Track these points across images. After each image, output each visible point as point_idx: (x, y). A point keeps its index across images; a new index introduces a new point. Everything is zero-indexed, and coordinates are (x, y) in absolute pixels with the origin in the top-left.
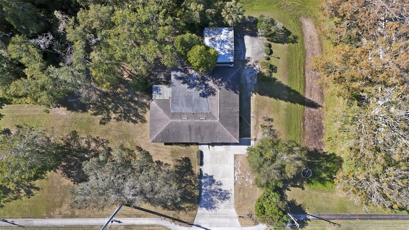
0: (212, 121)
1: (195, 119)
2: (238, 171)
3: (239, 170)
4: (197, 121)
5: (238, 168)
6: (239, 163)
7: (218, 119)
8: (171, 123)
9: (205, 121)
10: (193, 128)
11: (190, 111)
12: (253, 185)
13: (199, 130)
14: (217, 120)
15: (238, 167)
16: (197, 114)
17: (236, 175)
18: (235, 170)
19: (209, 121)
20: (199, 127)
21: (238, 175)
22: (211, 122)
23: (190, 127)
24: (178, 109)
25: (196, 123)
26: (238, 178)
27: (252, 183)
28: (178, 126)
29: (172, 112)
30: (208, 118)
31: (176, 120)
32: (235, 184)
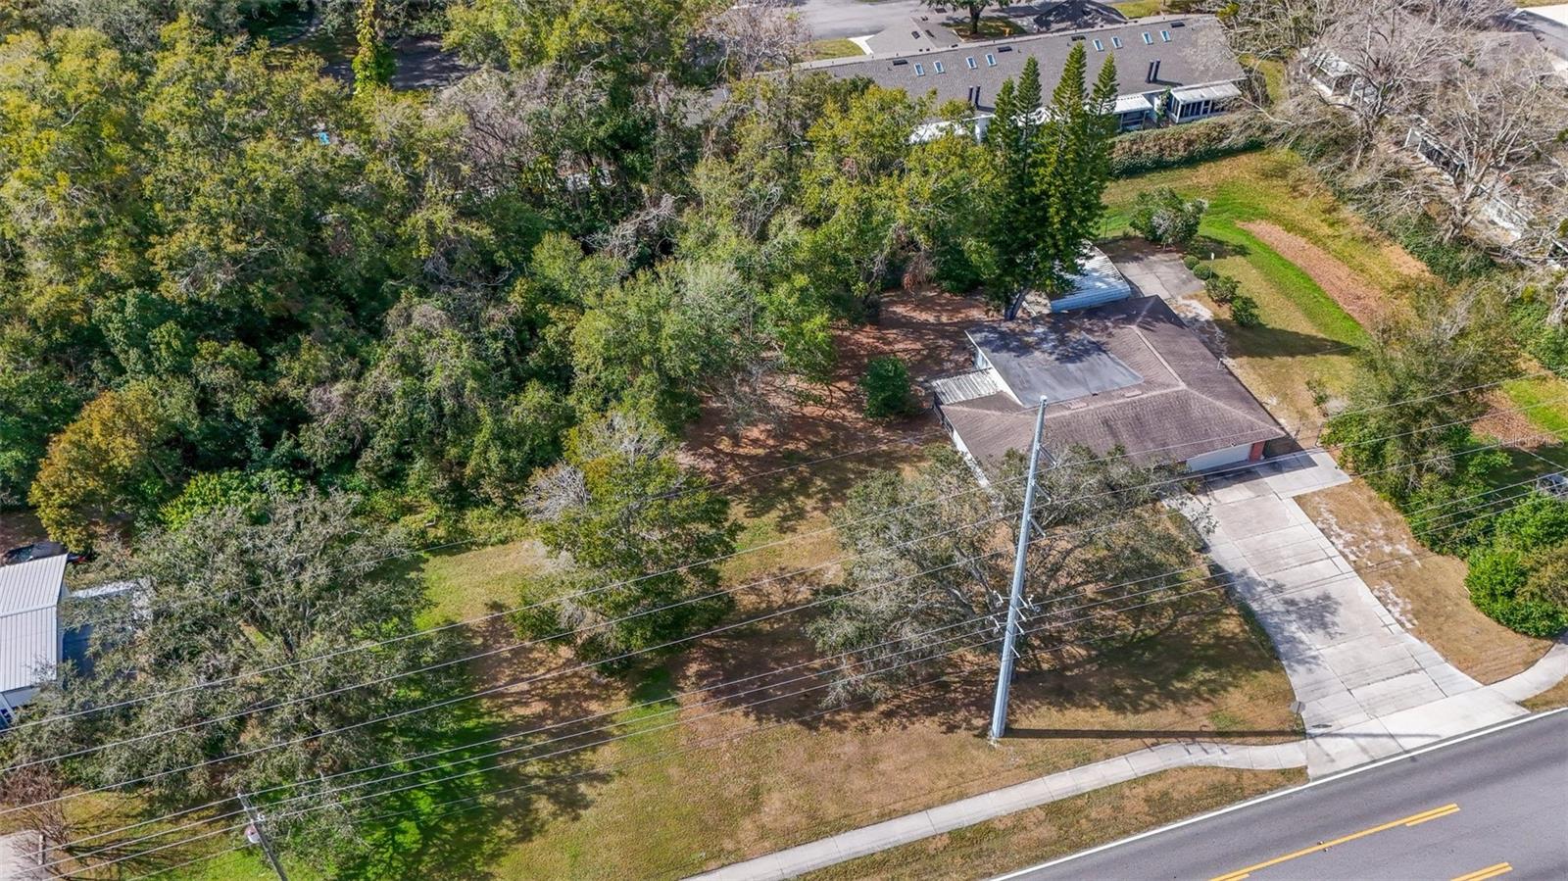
0: (1165, 391)
1: (1111, 400)
2: (1339, 535)
3: (1341, 532)
4: (1121, 401)
5: (1335, 527)
6: (1327, 514)
9: (1145, 396)
10: (1119, 425)
11: (1080, 392)
12: (1419, 556)
13: (1139, 424)
14: (1178, 386)
15: (1330, 524)
16: (1108, 392)
17: (1341, 548)
18: (1328, 535)
19: (1155, 393)
20: (1138, 418)
22: (1166, 396)
23: (1106, 421)
25: (1120, 407)
26: (1354, 553)
27: (1410, 552)
28: (1067, 429)
29: (1027, 407)
30: (1150, 390)
32: (1357, 570)
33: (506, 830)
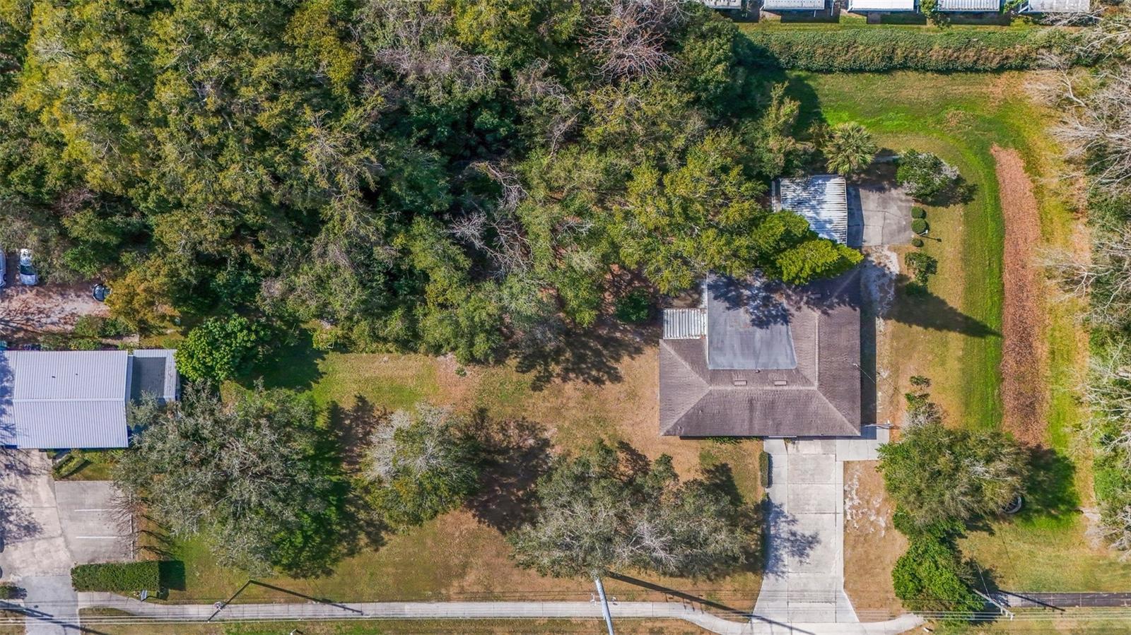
0: (801, 388)
1: (764, 383)
2: (852, 499)
3: (855, 497)
4: (769, 388)
5: (854, 492)
6: (855, 481)
7: (816, 383)
8: (710, 393)
9: (786, 388)
10: (758, 405)
11: (750, 364)
12: (887, 529)
13: (770, 407)
14: (813, 385)
15: (852, 489)
16: (767, 372)
17: (847, 507)
18: (845, 497)
19: (794, 388)
20: (773, 402)
21: (852, 507)
22: (800, 391)
23: (751, 401)
24: (723, 362)
25: (766, 393)
26: (851, 514)
27: (883, 525)
28: (724, 399)
29: (710, 368)
30: (793, 382)
31: (721, 388)
32: (845, 527)
33: (343, 548)
